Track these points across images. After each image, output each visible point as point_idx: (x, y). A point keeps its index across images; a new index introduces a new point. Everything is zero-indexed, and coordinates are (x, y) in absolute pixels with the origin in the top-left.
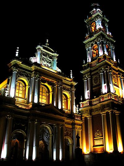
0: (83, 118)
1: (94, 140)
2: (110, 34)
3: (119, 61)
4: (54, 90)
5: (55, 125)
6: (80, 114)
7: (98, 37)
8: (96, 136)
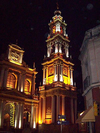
0: (40, 98)
1: (46, 114)
2: (67, 35)
3: (71, 57)
4: (19, 78)
5: (17, 103)
6: (38, 96)
7: (56, 38)
8: (47, 112)
